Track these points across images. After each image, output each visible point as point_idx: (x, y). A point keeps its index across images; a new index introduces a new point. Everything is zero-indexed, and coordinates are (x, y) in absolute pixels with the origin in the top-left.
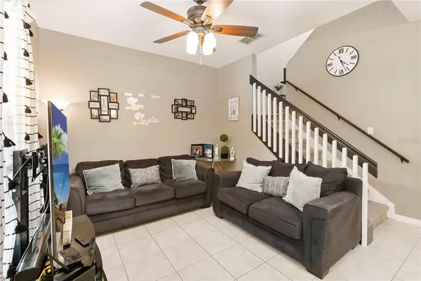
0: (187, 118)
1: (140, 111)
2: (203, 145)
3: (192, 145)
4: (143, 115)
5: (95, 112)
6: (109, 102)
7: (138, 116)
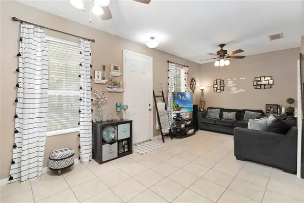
0: (265, 88)
1: (234, 86)
2: (277, 105)
3: (266, 105)
4: (236, 88)
5: (215, 89)
6: (220, 84)
7: (233, 89)
